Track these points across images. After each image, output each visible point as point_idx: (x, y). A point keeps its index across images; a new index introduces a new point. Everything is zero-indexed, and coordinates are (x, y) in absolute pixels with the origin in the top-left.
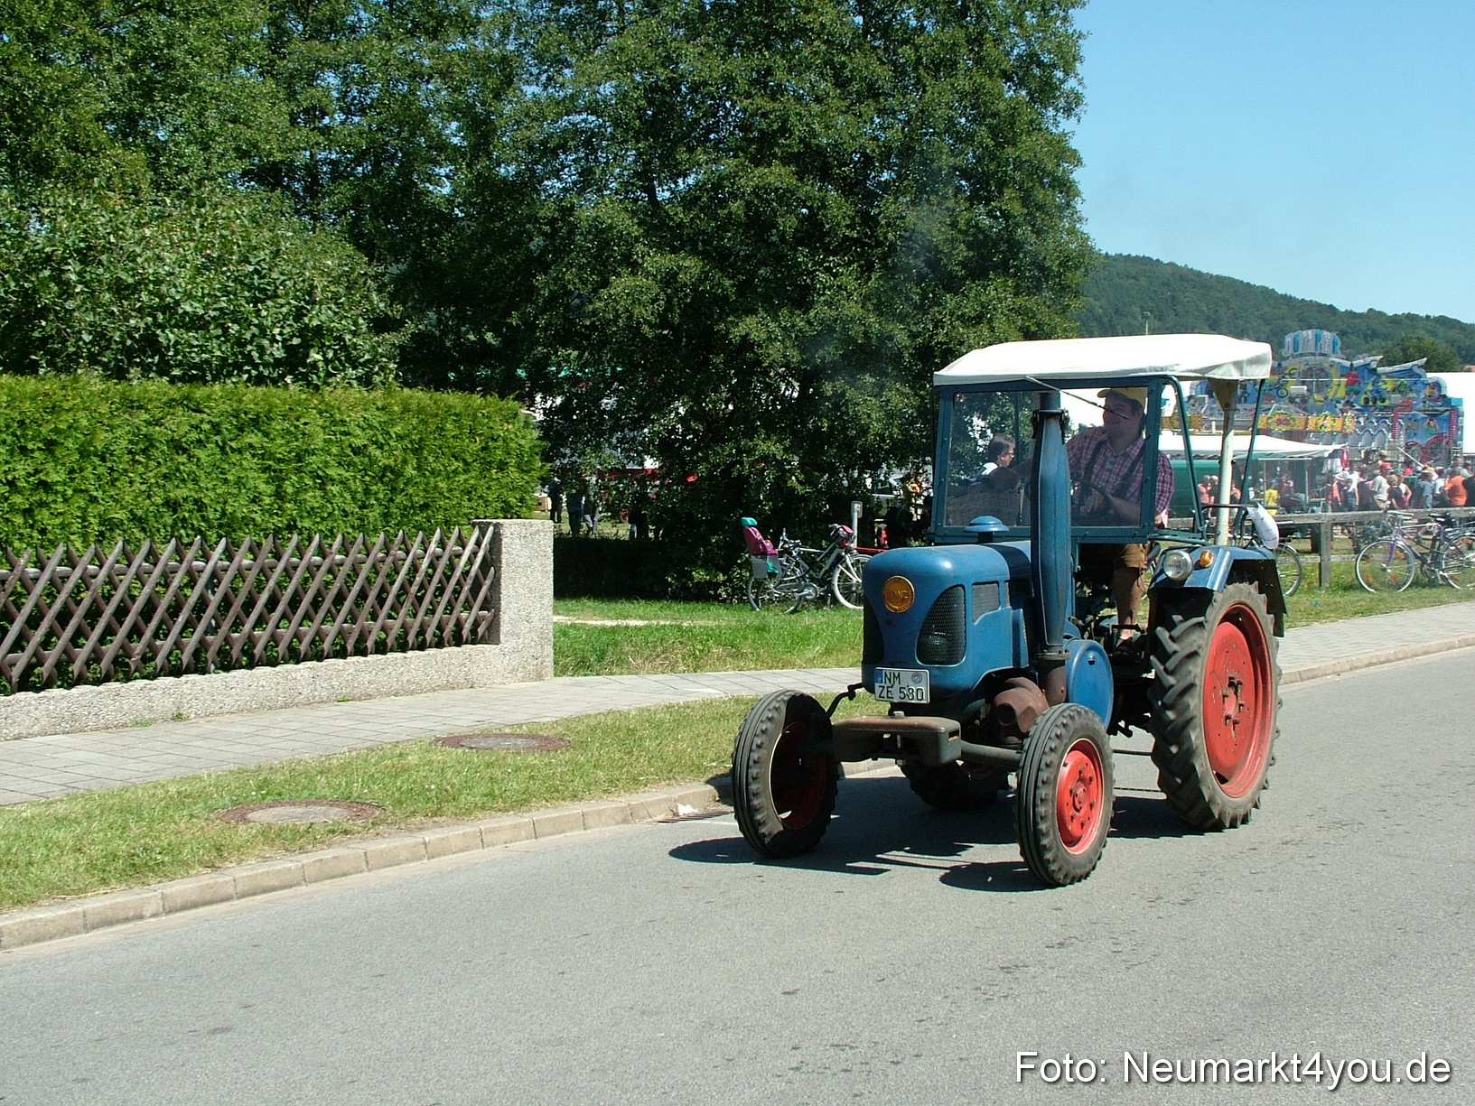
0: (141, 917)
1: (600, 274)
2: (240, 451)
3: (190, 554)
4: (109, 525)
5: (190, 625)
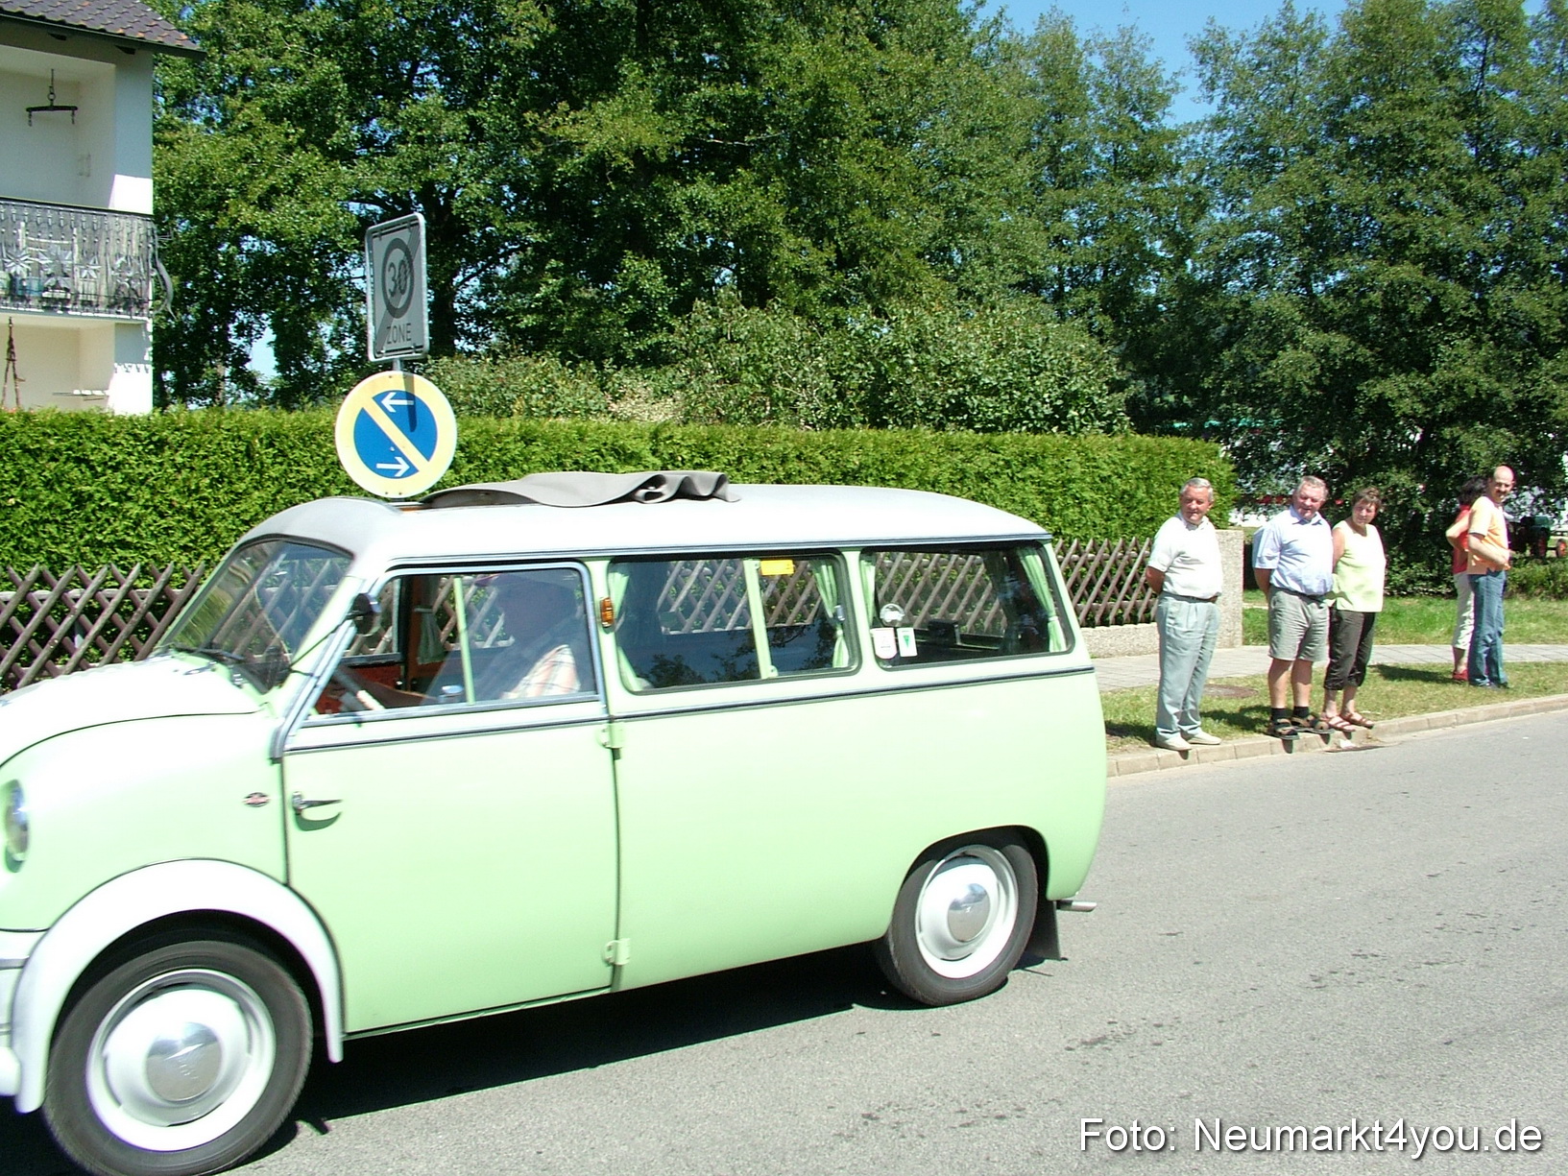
1: (1272, 349)
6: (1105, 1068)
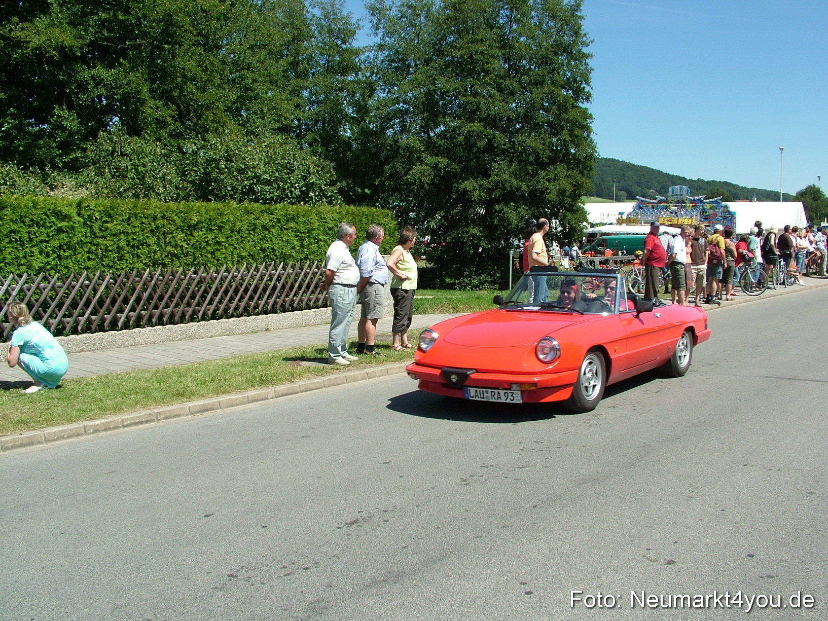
0: (267, 399)
1: (410, 165)
2: (287, 229)
3: (270, 268)
4: (242, 258)
5: (270, 295)
6: (360, 536)
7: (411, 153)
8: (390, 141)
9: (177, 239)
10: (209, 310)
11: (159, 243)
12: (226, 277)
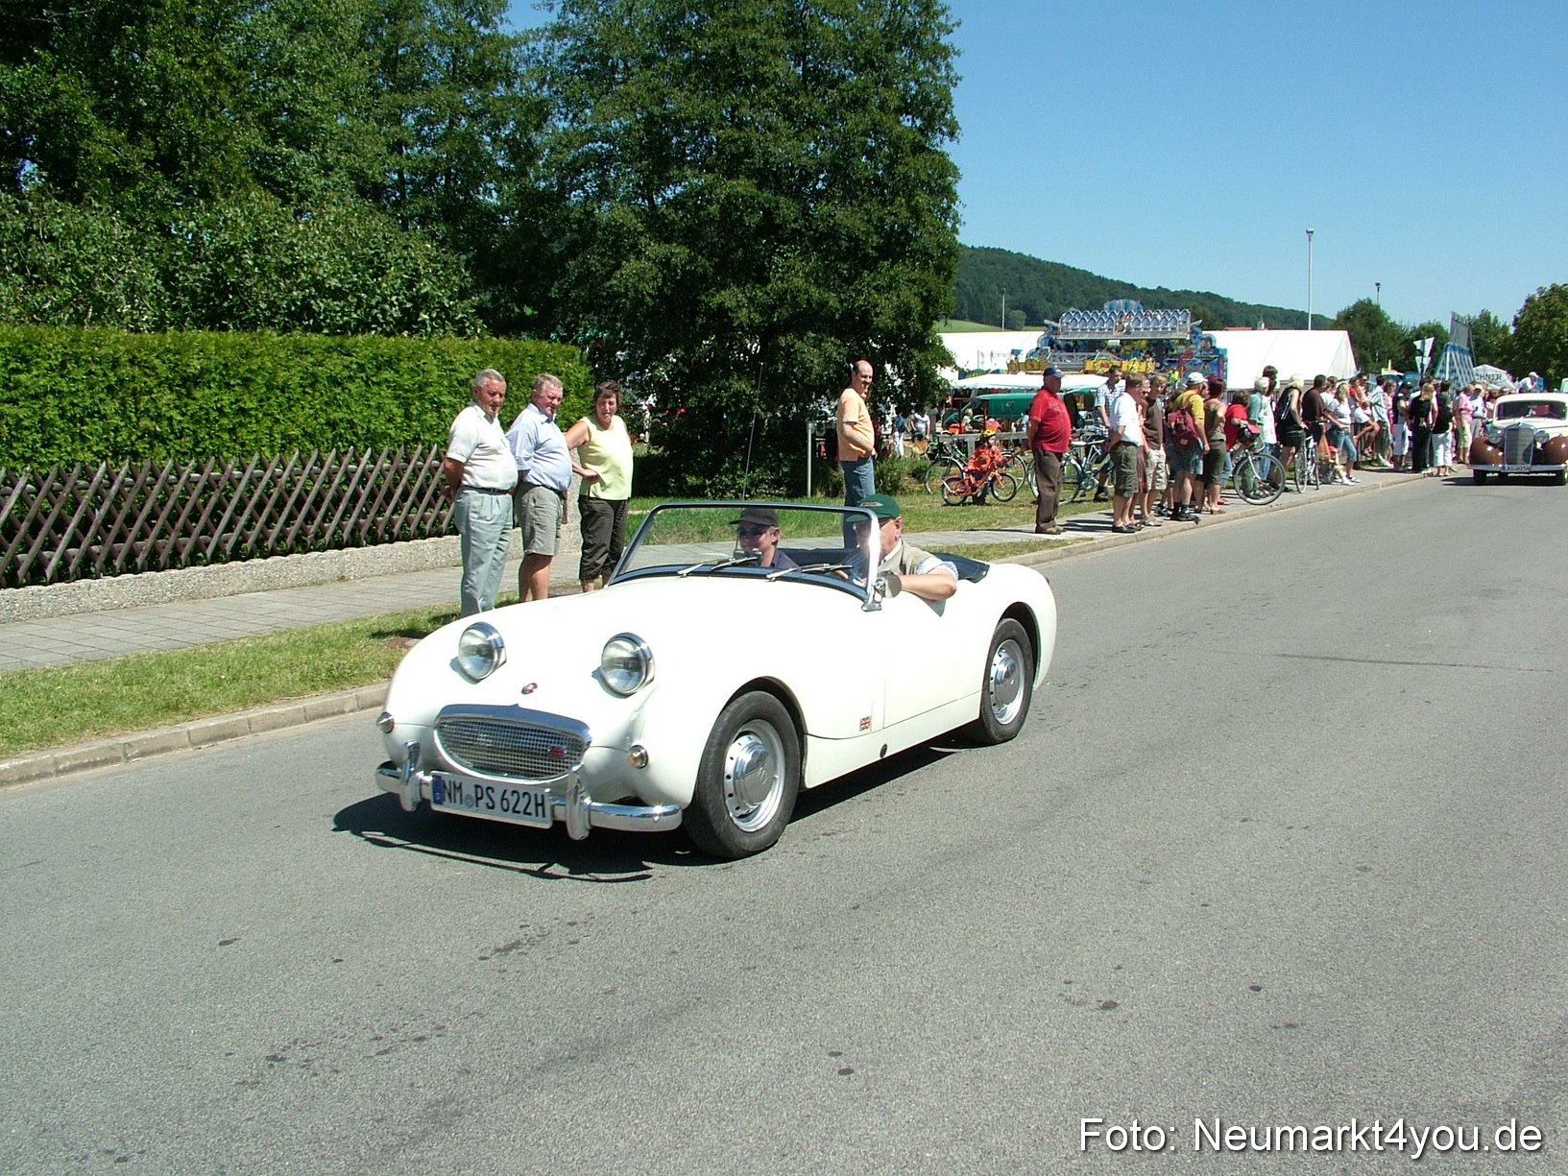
0: (343, 712)
1: (615, 259)
2: (378, 384)
3: (346, 460)
4: (290, 440)
5: (347, 512)
6: (523, 973)
7: (619, 236)
8: (576, 215)
9: (160, 404)
10: (227, 542)
11: (124, 412)
12: (260, 478)
